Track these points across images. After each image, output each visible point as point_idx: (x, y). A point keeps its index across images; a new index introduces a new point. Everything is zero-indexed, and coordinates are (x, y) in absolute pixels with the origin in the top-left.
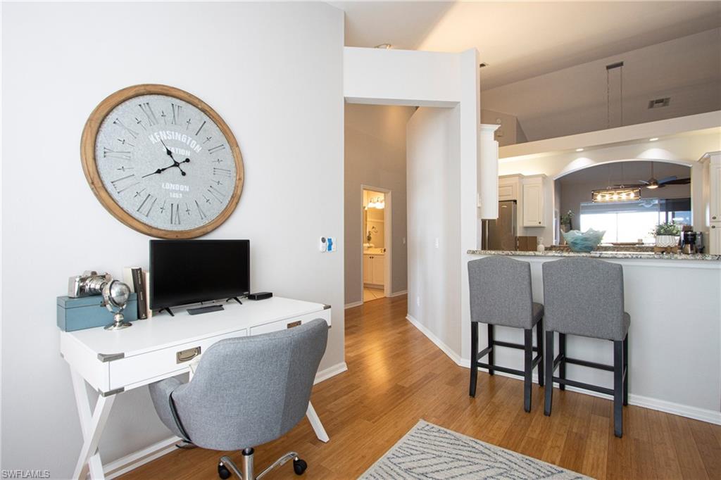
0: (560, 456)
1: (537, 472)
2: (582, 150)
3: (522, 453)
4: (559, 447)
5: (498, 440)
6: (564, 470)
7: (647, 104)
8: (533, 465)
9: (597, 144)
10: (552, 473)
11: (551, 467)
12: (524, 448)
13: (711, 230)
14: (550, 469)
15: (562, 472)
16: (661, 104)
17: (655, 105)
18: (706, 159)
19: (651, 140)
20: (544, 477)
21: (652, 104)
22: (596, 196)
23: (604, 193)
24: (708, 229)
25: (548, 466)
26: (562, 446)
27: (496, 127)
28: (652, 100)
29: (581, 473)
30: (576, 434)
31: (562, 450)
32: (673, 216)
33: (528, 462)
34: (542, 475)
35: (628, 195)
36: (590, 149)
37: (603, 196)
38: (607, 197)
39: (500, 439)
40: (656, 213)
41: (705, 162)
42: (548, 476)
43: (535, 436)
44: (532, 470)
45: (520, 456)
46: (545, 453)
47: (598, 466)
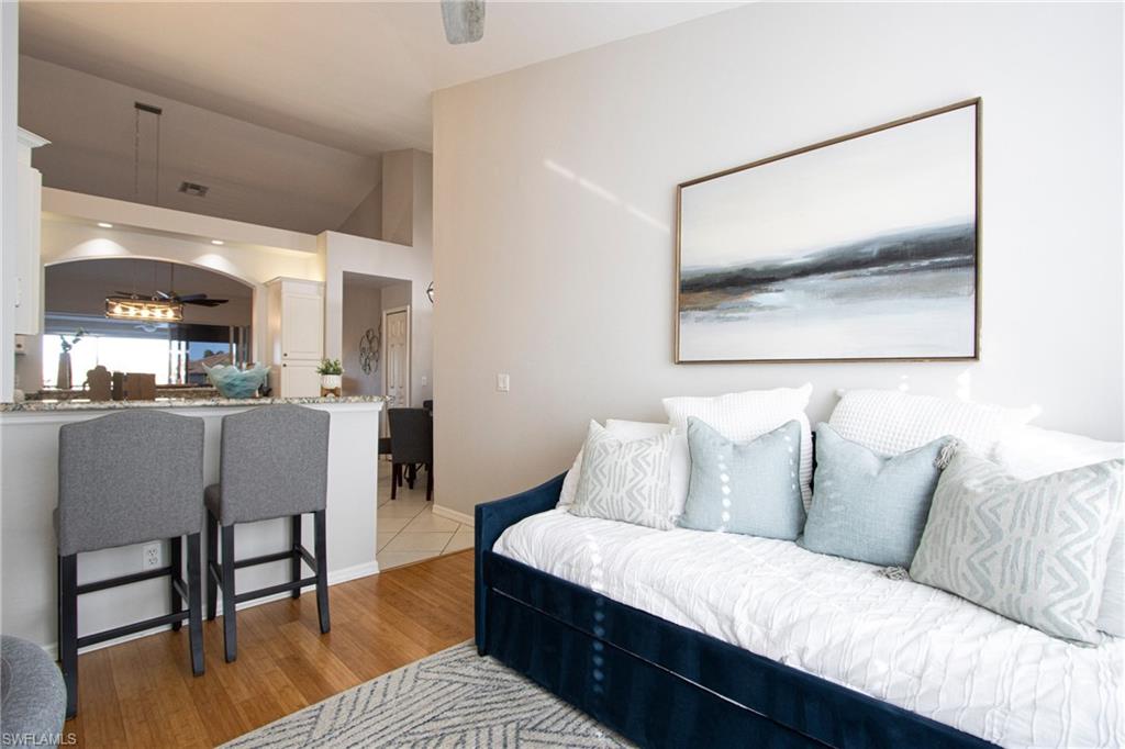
0: (300, 695)
1: (300, 730)
2: (109, 226)
3: (256, 726)
4: (287, 686)
5: (205, 741)
6: (322, 703)
7: (179, 185)
8: (287, 727)
9: (133, 224)
10: (317, 717)
11: (307, 712)
12: (250, 719)
13: (283, 369)
14: (309, 715)
15: (322, 706)
16: (197, 191)
17: (189, 190)
18: (276, 283)
19: (214, 242)
20: (313, 728)
21: (185, 187)
22: (113, 306)
23: (126, 304)
24: (276, 368)
25: (304, 713)
26: (288, 680)
27: (40, 142)
28: (187, 181)
29: (337, 693)
30: (287, 658)
31: (293, 686)
32: (187, 348)
33: (277, 729)
34: (308, 728)
35: (164, 312)
36: (122, 230)
37: (124, 309)
38: (132, 312)
39: (206, 737)
40: (167, 342)
41: (275, 287)
42: (316, 723)
43: (247, 697)
44: (294, 733)
45: (259, 732)
46: (281, 703)
47: (341, 673)
